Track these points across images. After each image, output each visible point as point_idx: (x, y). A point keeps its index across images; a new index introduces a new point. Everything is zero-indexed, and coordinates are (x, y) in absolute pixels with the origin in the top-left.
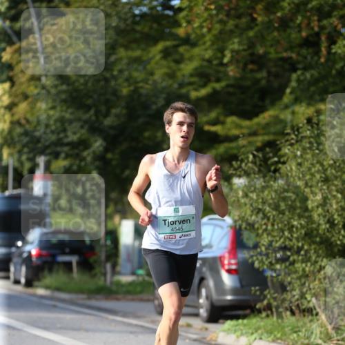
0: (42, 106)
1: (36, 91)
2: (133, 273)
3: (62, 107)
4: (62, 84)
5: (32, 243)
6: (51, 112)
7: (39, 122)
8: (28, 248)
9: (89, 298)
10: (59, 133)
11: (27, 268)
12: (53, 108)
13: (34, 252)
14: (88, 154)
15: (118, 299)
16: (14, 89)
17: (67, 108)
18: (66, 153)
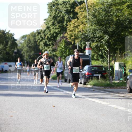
0: (88, 25)
1: (86, 21)
2: (119, 80)
3: (94, 25)
4: (94, 18)
5: (85, 70)
6: (91, 27)
7: (87, 31)
8: (84, 72)
9: (105, 88)
10: (93, 34)
11: (84, 78)
12: (92, 26)
13: (86, 73)
14: (103, 41)
15: (114, 88)
16: (78, 20)
17: (96, 26)
18: (96, 41)
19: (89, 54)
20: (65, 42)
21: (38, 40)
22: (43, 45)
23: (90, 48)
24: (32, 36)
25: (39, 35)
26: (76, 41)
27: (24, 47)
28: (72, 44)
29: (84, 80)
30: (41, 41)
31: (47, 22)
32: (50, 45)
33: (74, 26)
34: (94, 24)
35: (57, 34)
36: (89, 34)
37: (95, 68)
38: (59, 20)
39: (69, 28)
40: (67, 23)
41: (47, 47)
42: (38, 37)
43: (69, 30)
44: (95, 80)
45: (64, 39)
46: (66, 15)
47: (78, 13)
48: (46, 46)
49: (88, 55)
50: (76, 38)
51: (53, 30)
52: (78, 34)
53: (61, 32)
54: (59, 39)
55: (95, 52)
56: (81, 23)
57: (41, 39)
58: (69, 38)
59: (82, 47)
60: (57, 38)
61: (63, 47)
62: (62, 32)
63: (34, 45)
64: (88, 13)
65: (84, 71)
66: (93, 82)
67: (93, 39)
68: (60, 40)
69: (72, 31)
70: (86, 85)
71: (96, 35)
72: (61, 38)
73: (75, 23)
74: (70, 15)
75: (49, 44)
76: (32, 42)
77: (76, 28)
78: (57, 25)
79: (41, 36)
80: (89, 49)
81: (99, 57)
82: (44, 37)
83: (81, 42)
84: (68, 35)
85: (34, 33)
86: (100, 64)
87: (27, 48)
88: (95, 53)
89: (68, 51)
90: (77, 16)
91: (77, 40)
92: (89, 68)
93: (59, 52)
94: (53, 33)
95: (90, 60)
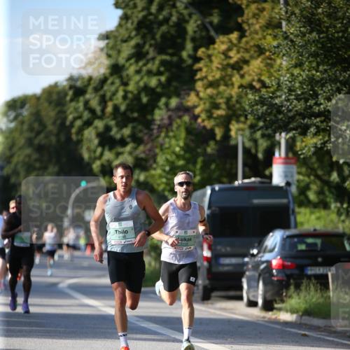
0: (283, 63)
1: (275, 43)
3: (310, 62)
4: (311, 33)
5: (271, 251)
6: (296, 71)
7: (279, 85)
8: (267, 257)
10: (306, 100)
11: (265, 284)
12: (299, 65)
13: (274, 263)
16: (244, 40)
17: (318, 65)
18: (318, 127)
19: (288, 184)
20: (189, 131)
21: (75, 119)
22: (96, 141)
23: (290, 155)
24: (50, 103)
25: (78, 101)
26: (234, 127)
27: (15, 149)
28: (218, 137)
29: (265, 292)
30: (88, 123)
31: (112, 48)
32: (123, 143)
33: (225, 63)
34: (311, 59)
35: (154, 95)
36: (288, 100)
37: (310, 240)
38: (163, 36)
39: (205, 70)
40: (196, 49)
41: (114, 151)
42: (76, 109)
43: (205, 81)
44: (312, 293)
45: (186, 118)
46: (194, 17)
47: (244, 6)
48: (107, 148)
49: (283, 184)
50: (234, 113)
51: (137, 78)
52: (240, 97)
53: (172, 89)
54: (162, 119)
55: (312, 171)
56: (256, 49)
57: (86, 115)
58: (203, 116)
59: (257, 151)
60: (152, 113)
61: (177, 149)
62: (176, 88)
63: (58, 141)
64: (286, 12)
65: (264, 252)
66: (302, 300)
67: (304, 119)
68: (166, 121)
69: (218, 86)
70: (275, 311)
71: (316, 104)
72: (170, 113)
73: (229, 49)
74: (211, 15)
75: (122, 136)
76: (50, 127)
77: (235, 72)
78: (153, 59)
79: (86, 103)
80: (287, 161)
81: (327, 193)
82: (98, 109)
83: (255, 132)
84: (201, 99)
85: (60, 88)
86: (332, 221)
87: (28, 151)
88: (312, 178)
89: (198, 166)
90: (240, 20)
91: (238, 121)
92: (284, 240)
93: (164, 171)
94: (136, 92)
95: (291, 206)
